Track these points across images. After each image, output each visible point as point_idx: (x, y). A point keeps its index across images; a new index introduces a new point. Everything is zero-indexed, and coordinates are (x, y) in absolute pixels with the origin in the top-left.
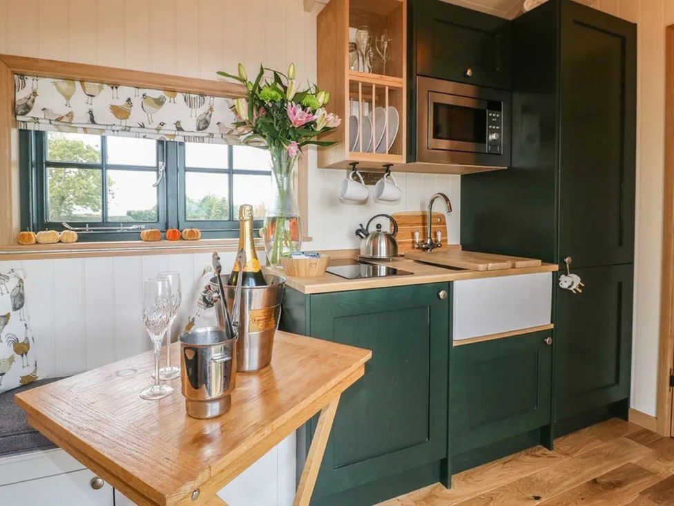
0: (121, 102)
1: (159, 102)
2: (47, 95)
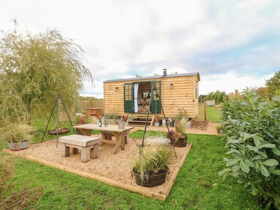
1: (148, 91)
2: (143, 91)
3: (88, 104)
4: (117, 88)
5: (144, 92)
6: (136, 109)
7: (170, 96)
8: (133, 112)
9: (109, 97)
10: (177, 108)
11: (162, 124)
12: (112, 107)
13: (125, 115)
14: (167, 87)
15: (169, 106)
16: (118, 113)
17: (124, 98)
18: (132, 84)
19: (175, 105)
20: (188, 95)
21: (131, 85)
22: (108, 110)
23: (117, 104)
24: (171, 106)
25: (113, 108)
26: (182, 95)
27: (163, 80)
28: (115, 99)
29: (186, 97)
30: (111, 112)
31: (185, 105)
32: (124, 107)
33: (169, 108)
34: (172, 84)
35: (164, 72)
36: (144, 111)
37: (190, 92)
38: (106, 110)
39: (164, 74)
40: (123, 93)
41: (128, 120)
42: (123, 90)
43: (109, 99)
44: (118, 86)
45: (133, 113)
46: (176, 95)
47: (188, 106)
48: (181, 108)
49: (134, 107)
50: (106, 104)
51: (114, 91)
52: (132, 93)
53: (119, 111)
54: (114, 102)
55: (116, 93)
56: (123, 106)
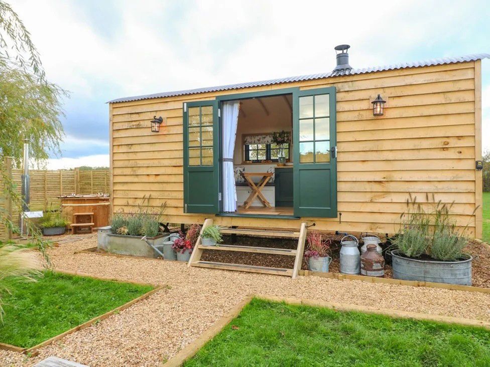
0: (259, 139)
1: (265, 138)
2: (248, 139)
3: (72, 182)
4: (160, 121)
5: (251, 143)
6: (231, 198)
7: (369, 146)
8: (219, 212)
9: (131, 156)
10: (403, 198)
11: (342, 262)
12: (140, 191)
13: (189, 220)
14: (356, 114)
15: (368, 187)
16: (161, 215)
17: (186, 158)
18: (217, 106)
19: (392, 184)
20: (453, 143)
21: (210, 110)
22: (124, 202)
23: (159, 179)
24: (377, 187)
25: (141, 195)
26: (425, 144)
27: (340, 85)
28: (151, 163)
29: (443, 149)
30: (136, 210)
31: (440, 186)
32: (185, 191)
33: (367, 197)
34: (379, 101)
35: (339, 56)
36: (253, 205)
37: (459, 132)
38: (116, 202)
39: (339, 63)
40: (181, 138)
41: (201, 243)
42: (180, 130)
43: (131, 163)
44: (163, 115)
45: (217, 215)
46: (398, 145)
47: (453, 187)
48: (421, 199)
49: (222, 191)
50: (117, 179)
51: (148, 132)
52: (214, 140)
53: (164, 206)
54: (149, 171)
55: (153, 140)
56: (181, 187)
